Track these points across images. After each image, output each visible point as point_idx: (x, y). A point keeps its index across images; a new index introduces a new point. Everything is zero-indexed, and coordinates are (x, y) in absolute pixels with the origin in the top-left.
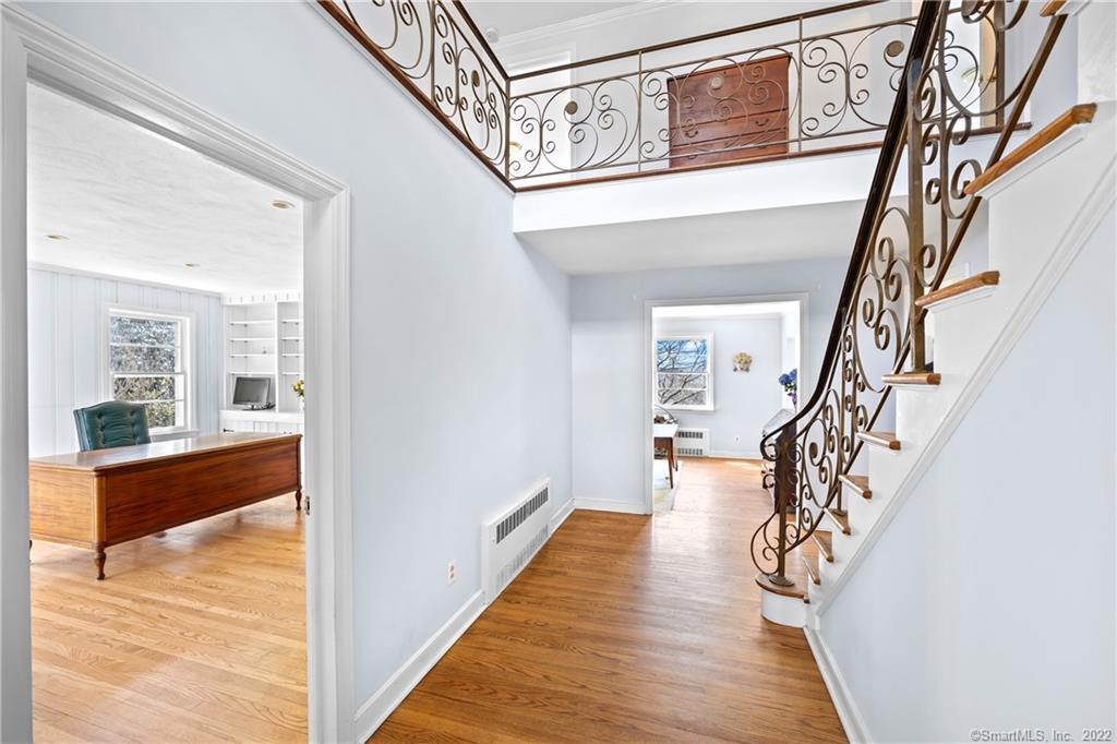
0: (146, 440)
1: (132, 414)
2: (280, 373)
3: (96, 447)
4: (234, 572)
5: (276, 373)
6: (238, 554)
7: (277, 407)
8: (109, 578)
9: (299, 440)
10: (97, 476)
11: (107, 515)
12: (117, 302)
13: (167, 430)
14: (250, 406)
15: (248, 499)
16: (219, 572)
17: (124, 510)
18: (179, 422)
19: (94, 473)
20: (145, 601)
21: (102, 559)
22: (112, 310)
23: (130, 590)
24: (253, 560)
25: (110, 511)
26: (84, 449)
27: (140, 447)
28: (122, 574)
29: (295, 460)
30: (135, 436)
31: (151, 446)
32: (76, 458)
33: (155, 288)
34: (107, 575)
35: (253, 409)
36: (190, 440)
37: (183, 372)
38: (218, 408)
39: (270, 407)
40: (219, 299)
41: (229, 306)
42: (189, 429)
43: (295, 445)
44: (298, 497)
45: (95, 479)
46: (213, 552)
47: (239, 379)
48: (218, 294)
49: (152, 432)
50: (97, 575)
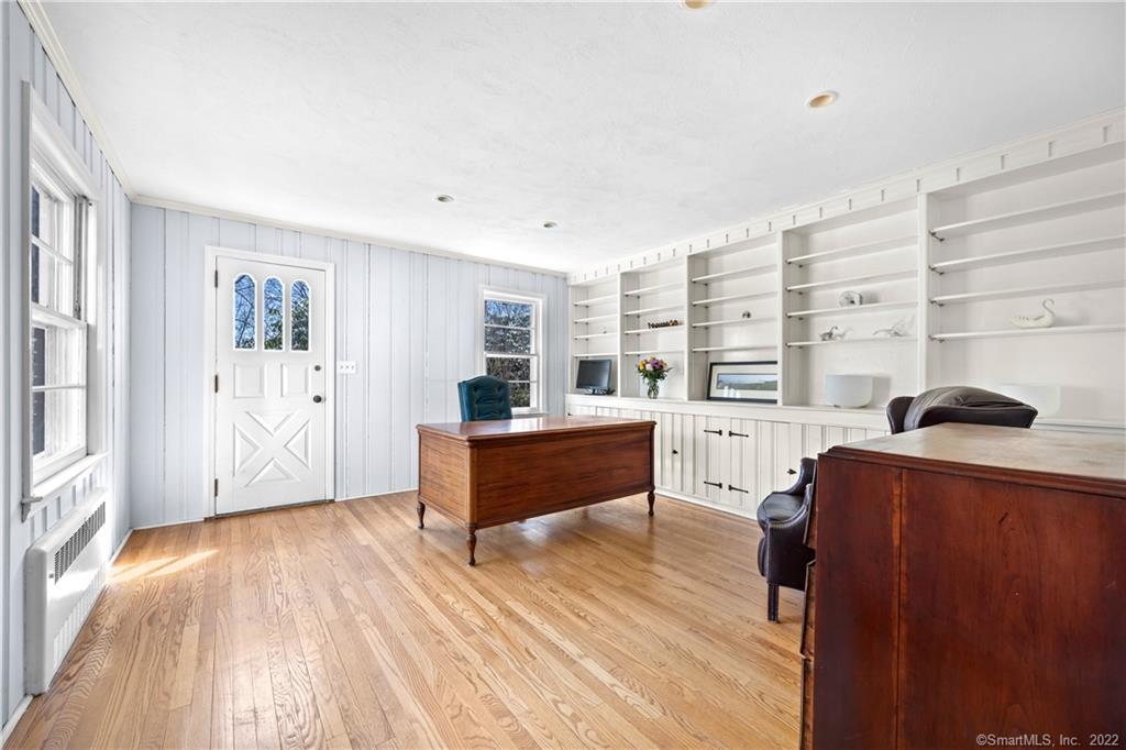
0: (509, 417)
1: (499, 389)
2: (622, 354)
3: (472, 419)
4: (600, 596)
5: (618, 353)
6: (599, 566)
7: (619, 393)
8: (479, 565)
9: (653, 428)
10: (471, 447)
11: (478, 492)
12: (489, 284)
13: (524, 410)
14: (591, 391)
15: (602, 495)
16: (583, 591)
17: (491, 490)
18: (533, 404)
19: (467, 443)
20: (510, 614)
21: (473, 542)
22: (486, 292)
23: (497, 591)
24: (620, 583)
25: (482, 488)
26: (464, 420)
27: (505, 421)
28: (488, 563)
29: (648, 453)
30: (501, 412)
31: (513, 421)
32: (458, 427)
33: (516, 270)
34: (477, 561)
35: (593, 394)
36: (541, 419)
37: (537, 354)
38: (564, 391)
39: (610, 392)
40: (565, 279)
41: (573, 286)
42: (541, 412)
43: (648, 433)
44: (651, 499)
45: (469, 450)
46: (570, 555)
47: (581, 362)
48: (565, 273)
49: (515, 410)
50: (469, 560)
